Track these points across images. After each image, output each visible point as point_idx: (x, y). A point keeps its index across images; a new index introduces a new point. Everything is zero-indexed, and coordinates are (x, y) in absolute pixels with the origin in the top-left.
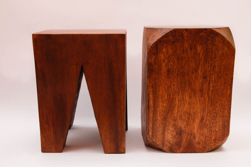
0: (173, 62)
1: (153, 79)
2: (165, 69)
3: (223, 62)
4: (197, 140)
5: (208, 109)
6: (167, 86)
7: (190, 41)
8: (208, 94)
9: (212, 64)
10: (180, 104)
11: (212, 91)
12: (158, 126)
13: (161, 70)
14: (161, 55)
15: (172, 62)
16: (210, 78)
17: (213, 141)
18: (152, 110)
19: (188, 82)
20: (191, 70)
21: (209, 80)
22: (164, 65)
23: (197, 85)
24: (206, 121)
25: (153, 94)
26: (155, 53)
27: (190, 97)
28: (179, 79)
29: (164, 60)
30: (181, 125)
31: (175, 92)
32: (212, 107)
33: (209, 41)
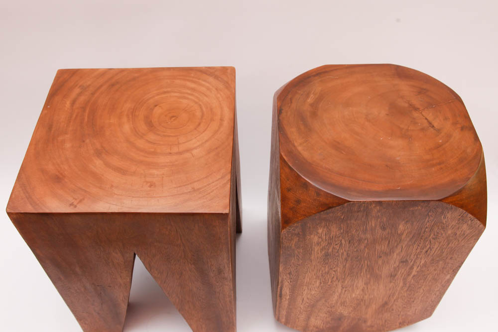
0: (338, 245)
1: (292, 265)
2: (319, 253)
3: (451, 243)
4: (369, 323)
5: (399, 294)
6: (321, 272)
7: (385, 219)
8: (405, 279)
9: (426, 247)
10: (345, 291)
11: (414, 276)
12: (299, 313)
13: (311, 254)
14: (312, 236)
15: (336, 245)
16: (414, 262)
17: (398, 324)
18: (288, 297)
19: (366, 267)
20: (377, 253)
21: (413, 265)
22: (316, 248)
23: (385, 271)
24: (392, 305)
25: (291, 282)
26: (299, 234)
27: (366, 284)
28: (347, 265)
29: (318, 244)
30: (342, 311)
31: (337, 279)
32: (408, 292)
33: (429, 218)
